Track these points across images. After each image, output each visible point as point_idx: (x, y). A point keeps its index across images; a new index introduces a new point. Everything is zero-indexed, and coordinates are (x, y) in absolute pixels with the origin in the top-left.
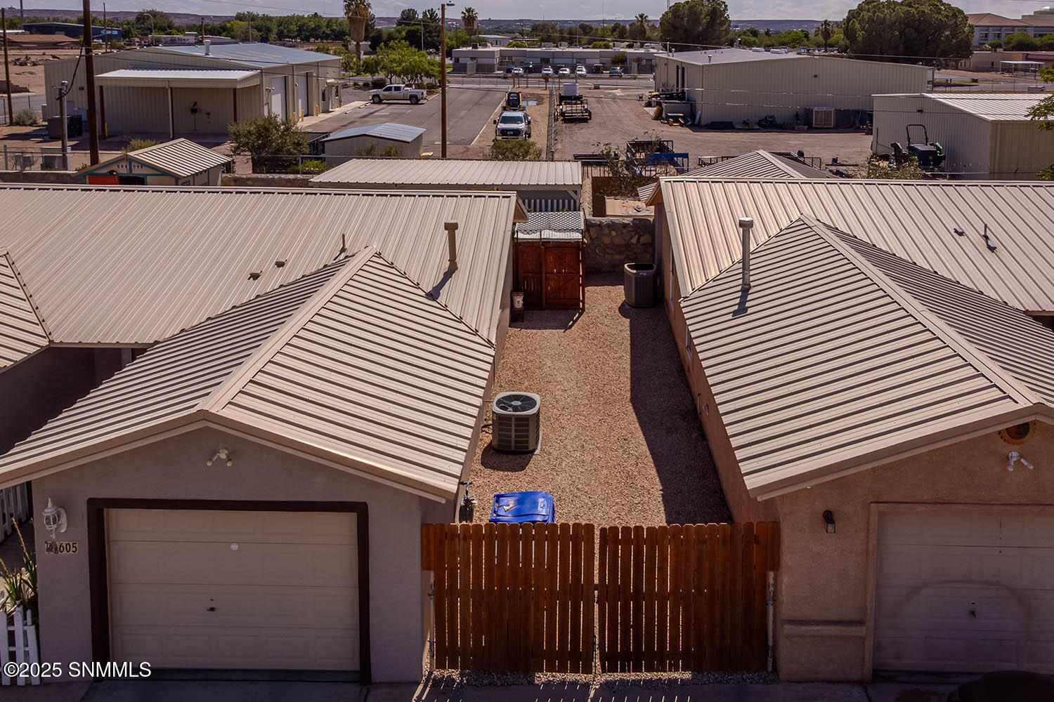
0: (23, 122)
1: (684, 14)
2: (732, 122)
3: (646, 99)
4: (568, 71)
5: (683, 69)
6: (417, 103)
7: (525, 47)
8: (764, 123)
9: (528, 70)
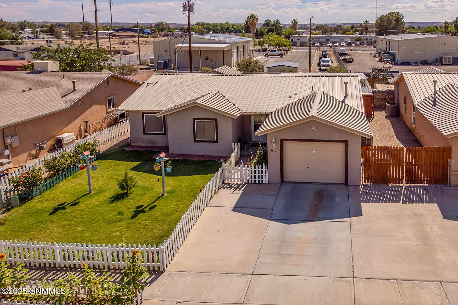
0: (144, 64)
1: (385, 20)
2: (410, 63)
3: (373, 55)
4: (338, 44)
5: (389, 42)
6: (282, 57)
7: (318, 35)
8: (423, 63)
9: (321, 44)
